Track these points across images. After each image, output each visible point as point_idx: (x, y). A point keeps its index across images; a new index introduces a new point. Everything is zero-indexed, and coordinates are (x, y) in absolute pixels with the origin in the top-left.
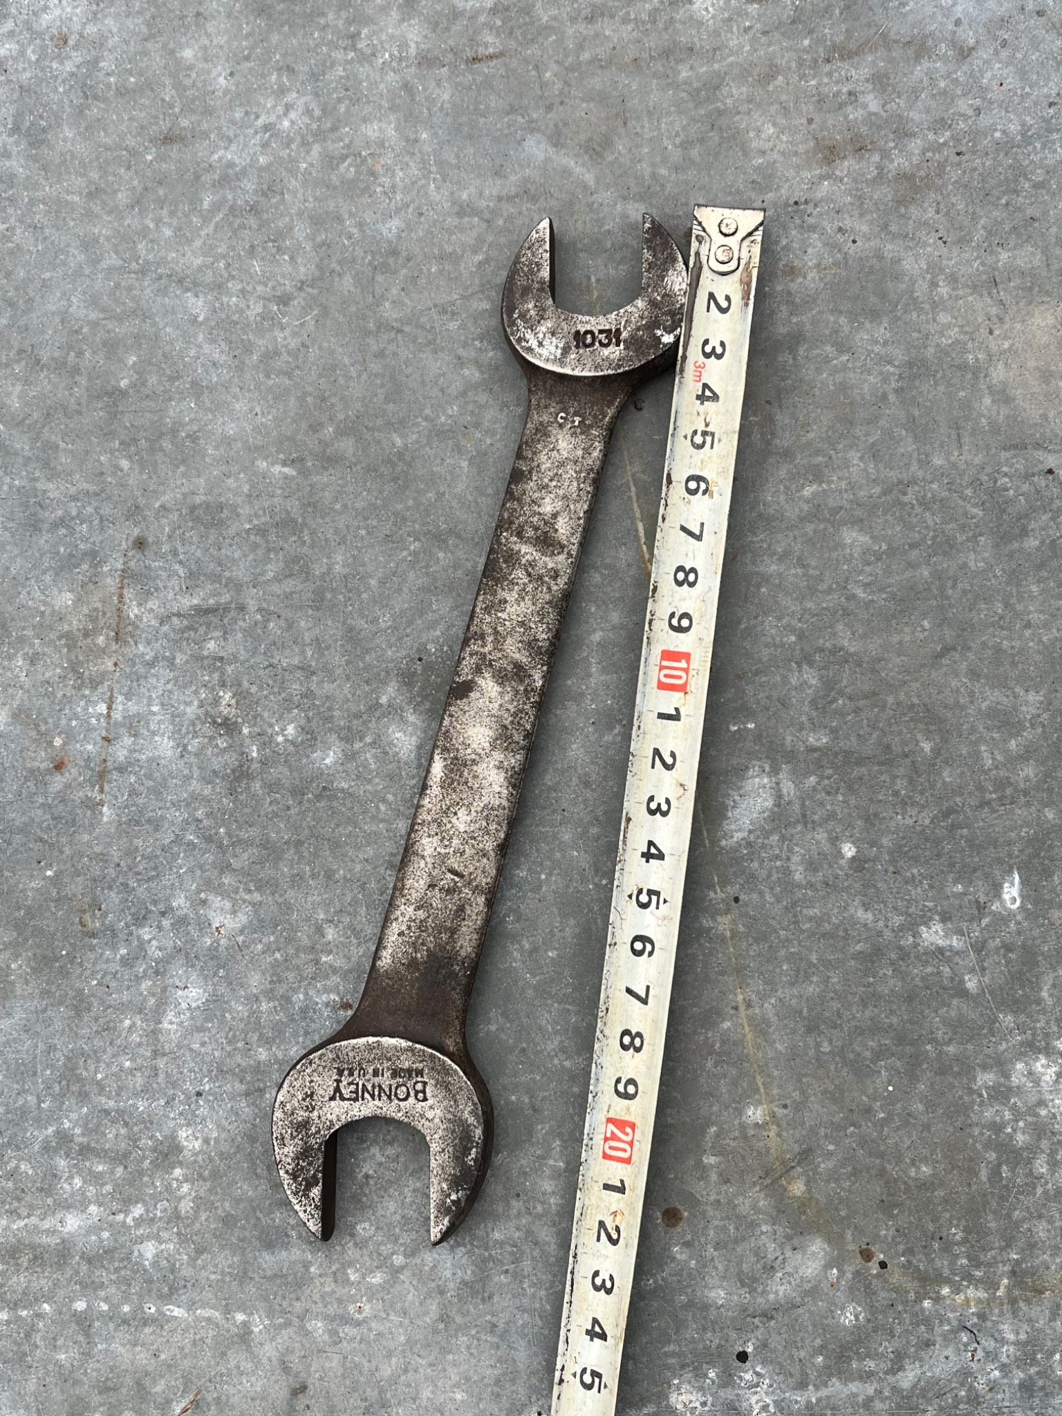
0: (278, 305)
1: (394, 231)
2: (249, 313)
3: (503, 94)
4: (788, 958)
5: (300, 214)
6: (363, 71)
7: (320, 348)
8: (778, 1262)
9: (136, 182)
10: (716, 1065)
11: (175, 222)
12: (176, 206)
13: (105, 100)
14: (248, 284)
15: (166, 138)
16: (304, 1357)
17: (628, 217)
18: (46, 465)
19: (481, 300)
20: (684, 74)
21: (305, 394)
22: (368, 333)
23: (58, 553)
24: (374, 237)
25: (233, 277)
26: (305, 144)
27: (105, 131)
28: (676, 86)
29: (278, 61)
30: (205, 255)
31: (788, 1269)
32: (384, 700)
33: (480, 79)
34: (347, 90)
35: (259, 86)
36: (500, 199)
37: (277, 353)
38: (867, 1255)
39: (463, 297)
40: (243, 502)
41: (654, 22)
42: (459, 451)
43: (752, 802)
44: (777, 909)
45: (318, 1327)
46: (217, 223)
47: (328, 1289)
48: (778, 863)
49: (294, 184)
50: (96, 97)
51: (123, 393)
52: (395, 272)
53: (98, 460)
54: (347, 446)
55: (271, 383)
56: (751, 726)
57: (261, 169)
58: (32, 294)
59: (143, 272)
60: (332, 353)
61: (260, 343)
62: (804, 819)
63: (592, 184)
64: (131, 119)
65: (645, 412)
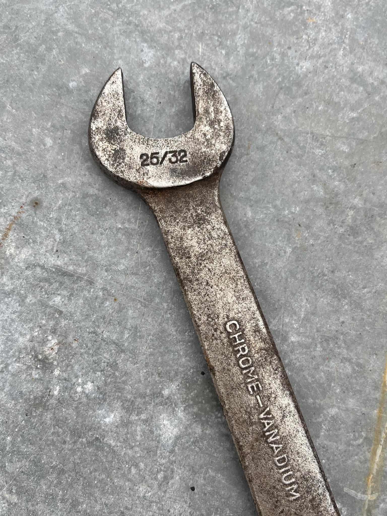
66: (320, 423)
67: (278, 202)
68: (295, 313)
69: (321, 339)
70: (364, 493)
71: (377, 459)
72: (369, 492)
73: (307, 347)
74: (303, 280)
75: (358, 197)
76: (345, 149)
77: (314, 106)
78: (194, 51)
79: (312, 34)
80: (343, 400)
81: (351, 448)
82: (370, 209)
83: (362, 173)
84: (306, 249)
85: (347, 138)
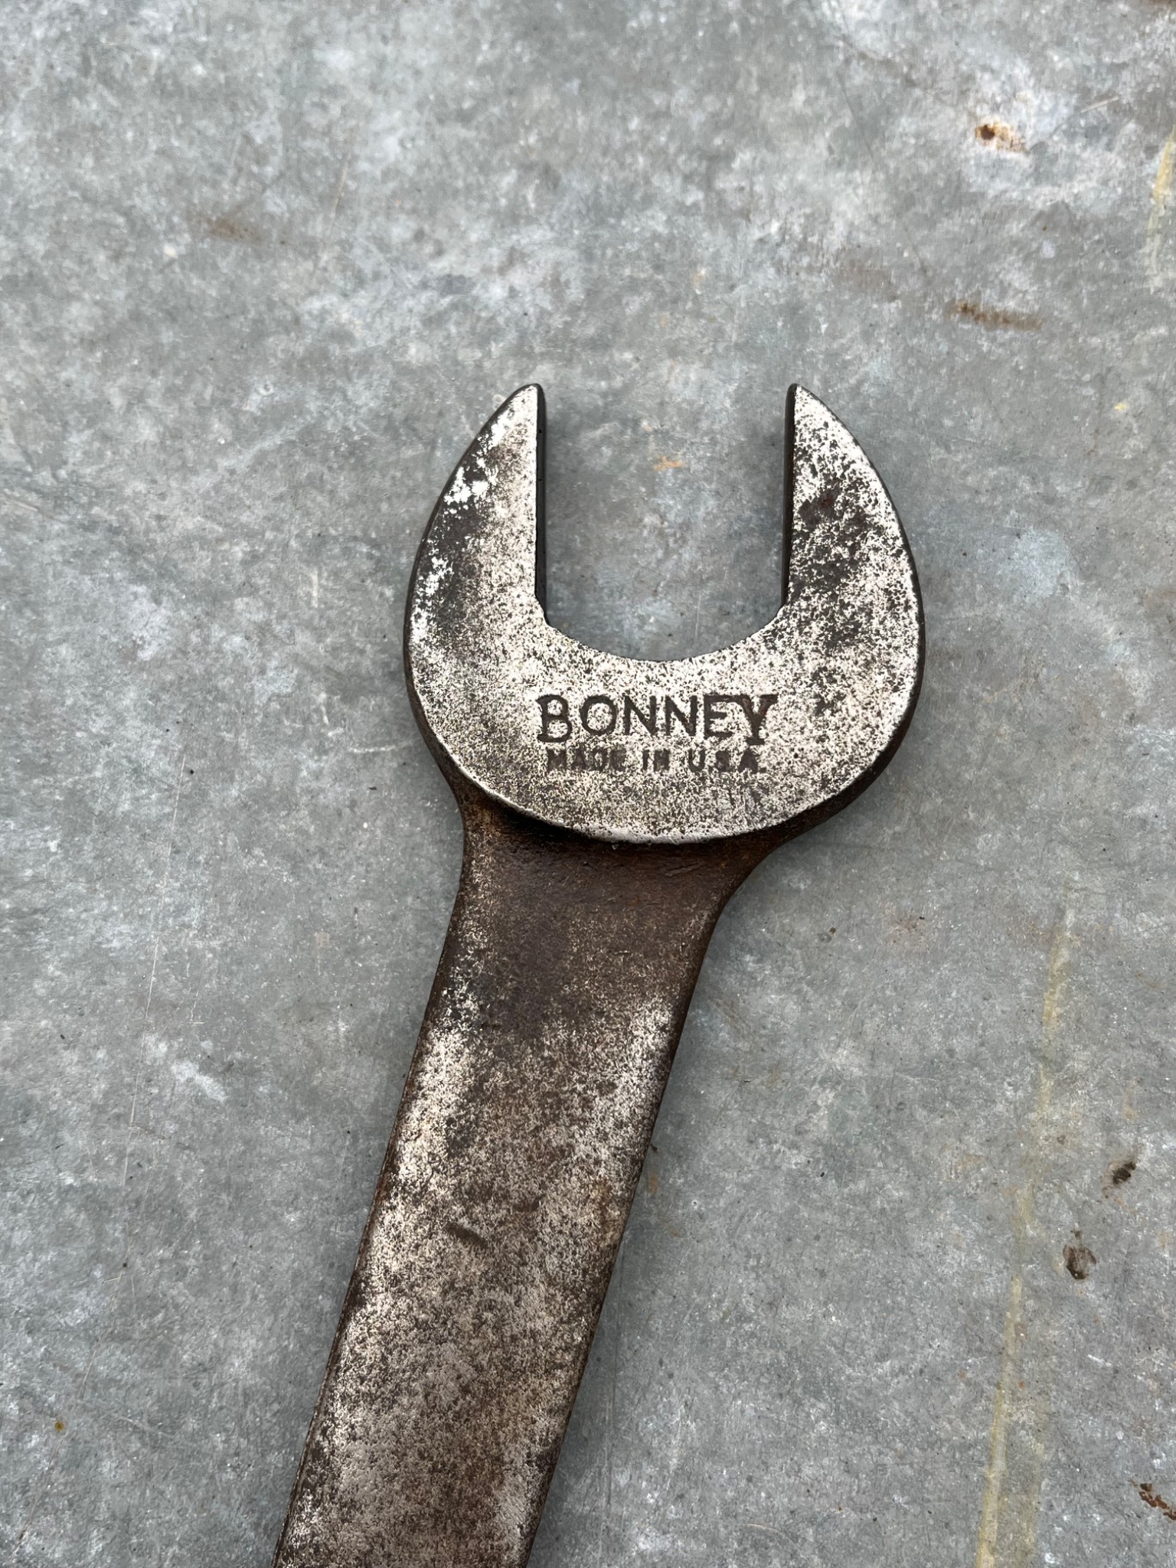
0: (330, 691)
1: (651, 627)
2: (259, 685)
3: (1004, 412)
6: (710, 241)
9: (120, 294)
11: (171, 414)
12: (189, 379)
13: (124, 91)
14: (282, 617)
15: (223, 223)
21: (315, 921)
25: (253, 590)
27: (98, 158)
29: (528, 149)
30: (210, 514)
33: (964, 358)
34: (658, 268)
35: (468, 188)
37: (287, 801)
40: (81, 1117)
46: (263, 454)
50: (106, 79)
55: (248, 864)
57: (405, 370)
59: (57, 499)
61: (258, 764)
63: (1140, 695)
64: (164, 153)
65: (1089, 1290)
68: (648, 1454)
69: (740, 1543)
75: (849, 1043)
78: (294, 598)
79: (673, 506)
82: (891, 1084)
83: (859, 960)
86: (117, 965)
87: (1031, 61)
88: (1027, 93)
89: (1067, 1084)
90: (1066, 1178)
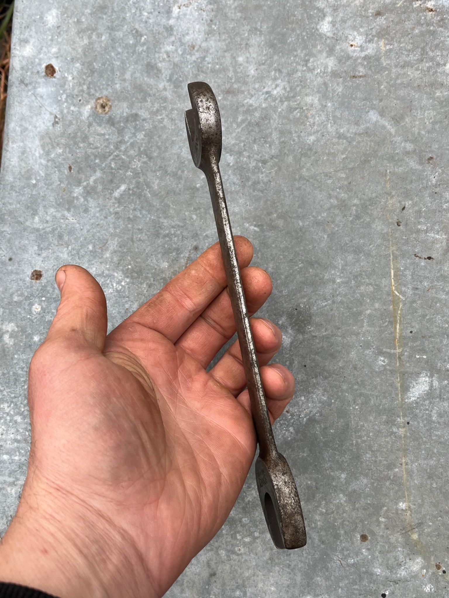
0: (262, 163)
1: (312, 141)
2: (250, 165)
3: (363, 92)
4: (425, 449)
5: (276, 129)
6: (309, 75)
7: (276, 183)
8: (403, 563)
10: (390, 484)
11: (226, 125)
12: (228, 119)
13: (206, 73)
14: (251, 153)
15: (227, 91)
16: (216, 563)
17: (406, 148)
18: (164, 212)
19: (342, 173)
20: (438, 94)
21: (267, 200)
22: (295, 180)
23: (164, 247)
24: (303, 142)
25: (246, 150)
26: (281, 101)
28: (434, 99)
29: (275, 67)
30: (236, 140)
31: (407, 566)
32: (280, 322)
33: (355, 85)
34: (301, 82)
35: (267, 76)
36: (356, 134)
37: (259, 182)
38: (438, 567)
39: (335, 171)
41: (429, 71)
42: (324, 231)
43: (420, 387)
44: (424, 430)
45: (223, 553)
46: (243, 128)
47: (228, 540)
48: (427, 412)
49: (275, 116)
50: (202, 72)
51: (198, 189)
52: (310, 157)
53: (185, 214)
54: (281, 223)
55: (255, 194)
56: (425, 357)
57: (263, 109)
58: (167, 145)
60: (280, 185)
61: (253, 177)
62: (440, 397)
63: (393, 133)
64: (215, 82)
65: (401, 227)
66: (363, 320)
67: (314, 214)
68: (336, 267)
69: (353, 277)
70: (395, 349)
71: (398, 331)
72: (397, 348)
73: (347, 283)
74: (337, 249)
75: (356, 199)
76: (343, 175)
77: (321, 158)
78: (253, 150)
79: (311, 120)
80: (373, 305)
81: (382, 328)
82: (364, 204)
83: (355, 186)
84: (334, 234)
85: (343, 170)
86: (238, 214)
87: (357, 31)
88: (357, 37)
89: (392, 197)
90: (394, 211)
